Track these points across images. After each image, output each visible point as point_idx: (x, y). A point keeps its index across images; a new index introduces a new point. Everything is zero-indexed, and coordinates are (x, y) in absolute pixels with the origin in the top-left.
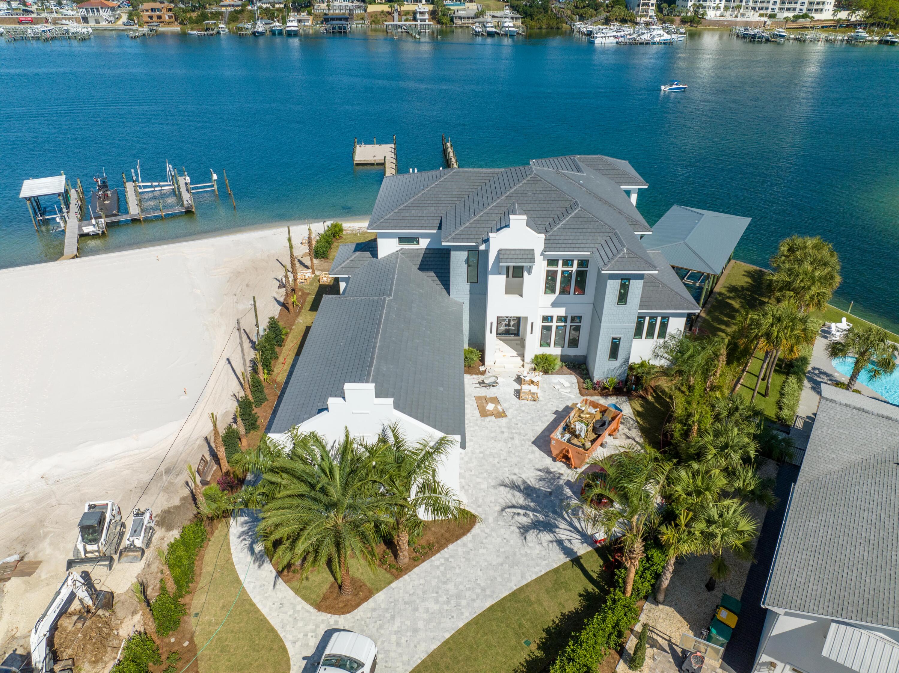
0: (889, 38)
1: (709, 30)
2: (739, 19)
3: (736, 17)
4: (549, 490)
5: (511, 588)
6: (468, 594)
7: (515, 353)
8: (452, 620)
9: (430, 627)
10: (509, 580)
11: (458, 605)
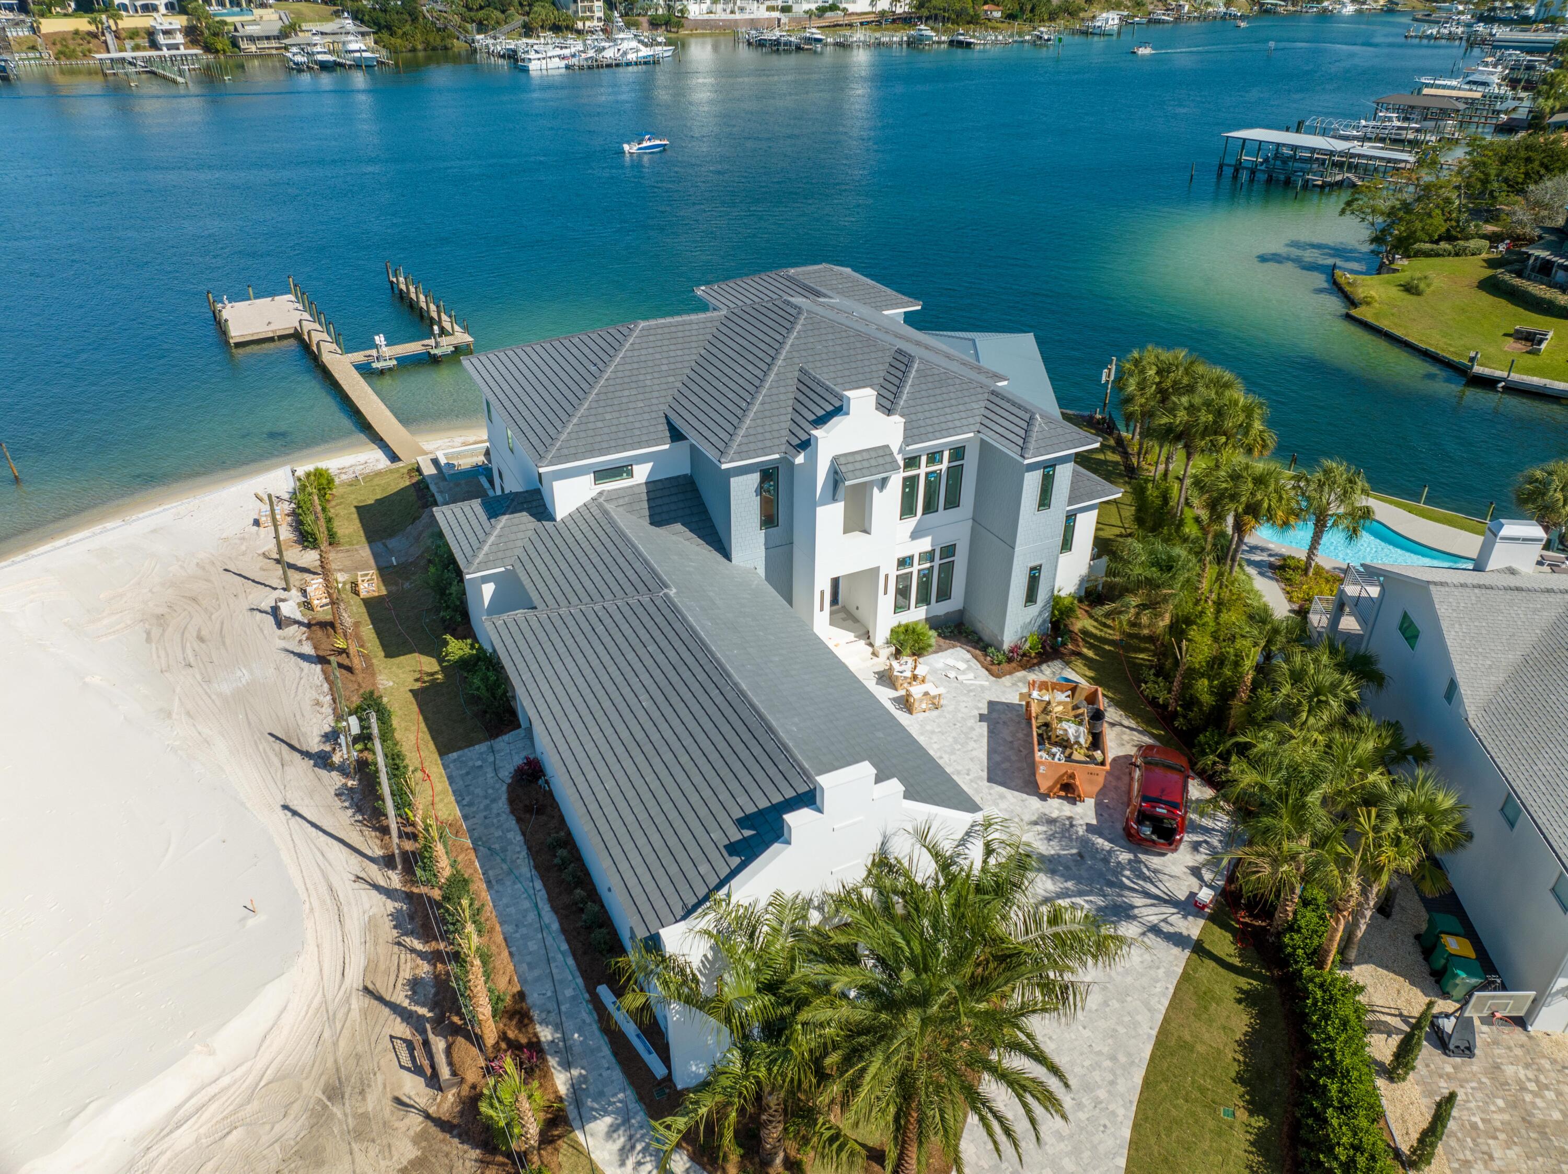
0: (961, 38)
1: (697, 36)
2: (738, 16)
3: (732, 12)
4: (1074, 851)
5: (1149, 1036)
6: (1097, 1076)
7: (851, 636)
8: (1108, 1132)
9: (1086, 1161)
10: (1136, 1025)
11: (1097, 1103)
